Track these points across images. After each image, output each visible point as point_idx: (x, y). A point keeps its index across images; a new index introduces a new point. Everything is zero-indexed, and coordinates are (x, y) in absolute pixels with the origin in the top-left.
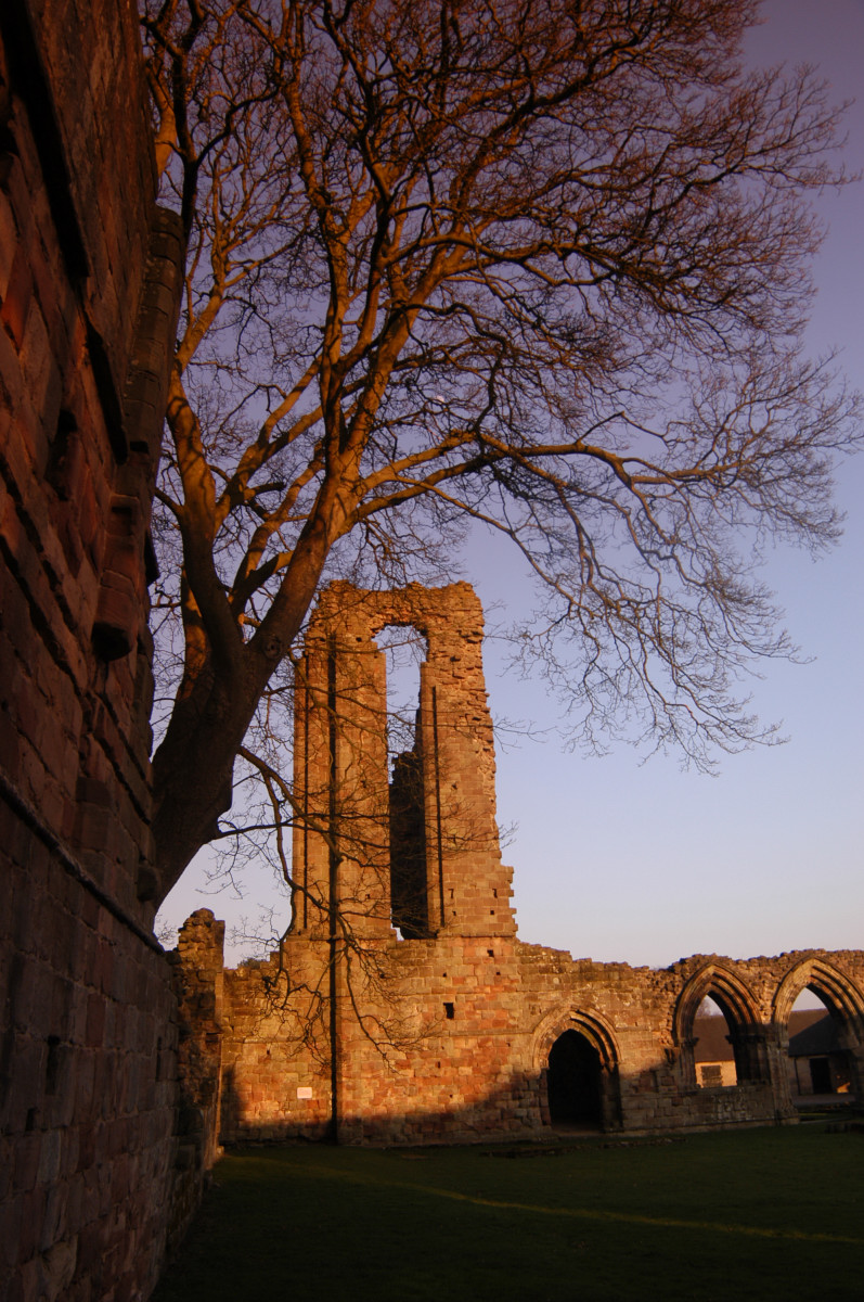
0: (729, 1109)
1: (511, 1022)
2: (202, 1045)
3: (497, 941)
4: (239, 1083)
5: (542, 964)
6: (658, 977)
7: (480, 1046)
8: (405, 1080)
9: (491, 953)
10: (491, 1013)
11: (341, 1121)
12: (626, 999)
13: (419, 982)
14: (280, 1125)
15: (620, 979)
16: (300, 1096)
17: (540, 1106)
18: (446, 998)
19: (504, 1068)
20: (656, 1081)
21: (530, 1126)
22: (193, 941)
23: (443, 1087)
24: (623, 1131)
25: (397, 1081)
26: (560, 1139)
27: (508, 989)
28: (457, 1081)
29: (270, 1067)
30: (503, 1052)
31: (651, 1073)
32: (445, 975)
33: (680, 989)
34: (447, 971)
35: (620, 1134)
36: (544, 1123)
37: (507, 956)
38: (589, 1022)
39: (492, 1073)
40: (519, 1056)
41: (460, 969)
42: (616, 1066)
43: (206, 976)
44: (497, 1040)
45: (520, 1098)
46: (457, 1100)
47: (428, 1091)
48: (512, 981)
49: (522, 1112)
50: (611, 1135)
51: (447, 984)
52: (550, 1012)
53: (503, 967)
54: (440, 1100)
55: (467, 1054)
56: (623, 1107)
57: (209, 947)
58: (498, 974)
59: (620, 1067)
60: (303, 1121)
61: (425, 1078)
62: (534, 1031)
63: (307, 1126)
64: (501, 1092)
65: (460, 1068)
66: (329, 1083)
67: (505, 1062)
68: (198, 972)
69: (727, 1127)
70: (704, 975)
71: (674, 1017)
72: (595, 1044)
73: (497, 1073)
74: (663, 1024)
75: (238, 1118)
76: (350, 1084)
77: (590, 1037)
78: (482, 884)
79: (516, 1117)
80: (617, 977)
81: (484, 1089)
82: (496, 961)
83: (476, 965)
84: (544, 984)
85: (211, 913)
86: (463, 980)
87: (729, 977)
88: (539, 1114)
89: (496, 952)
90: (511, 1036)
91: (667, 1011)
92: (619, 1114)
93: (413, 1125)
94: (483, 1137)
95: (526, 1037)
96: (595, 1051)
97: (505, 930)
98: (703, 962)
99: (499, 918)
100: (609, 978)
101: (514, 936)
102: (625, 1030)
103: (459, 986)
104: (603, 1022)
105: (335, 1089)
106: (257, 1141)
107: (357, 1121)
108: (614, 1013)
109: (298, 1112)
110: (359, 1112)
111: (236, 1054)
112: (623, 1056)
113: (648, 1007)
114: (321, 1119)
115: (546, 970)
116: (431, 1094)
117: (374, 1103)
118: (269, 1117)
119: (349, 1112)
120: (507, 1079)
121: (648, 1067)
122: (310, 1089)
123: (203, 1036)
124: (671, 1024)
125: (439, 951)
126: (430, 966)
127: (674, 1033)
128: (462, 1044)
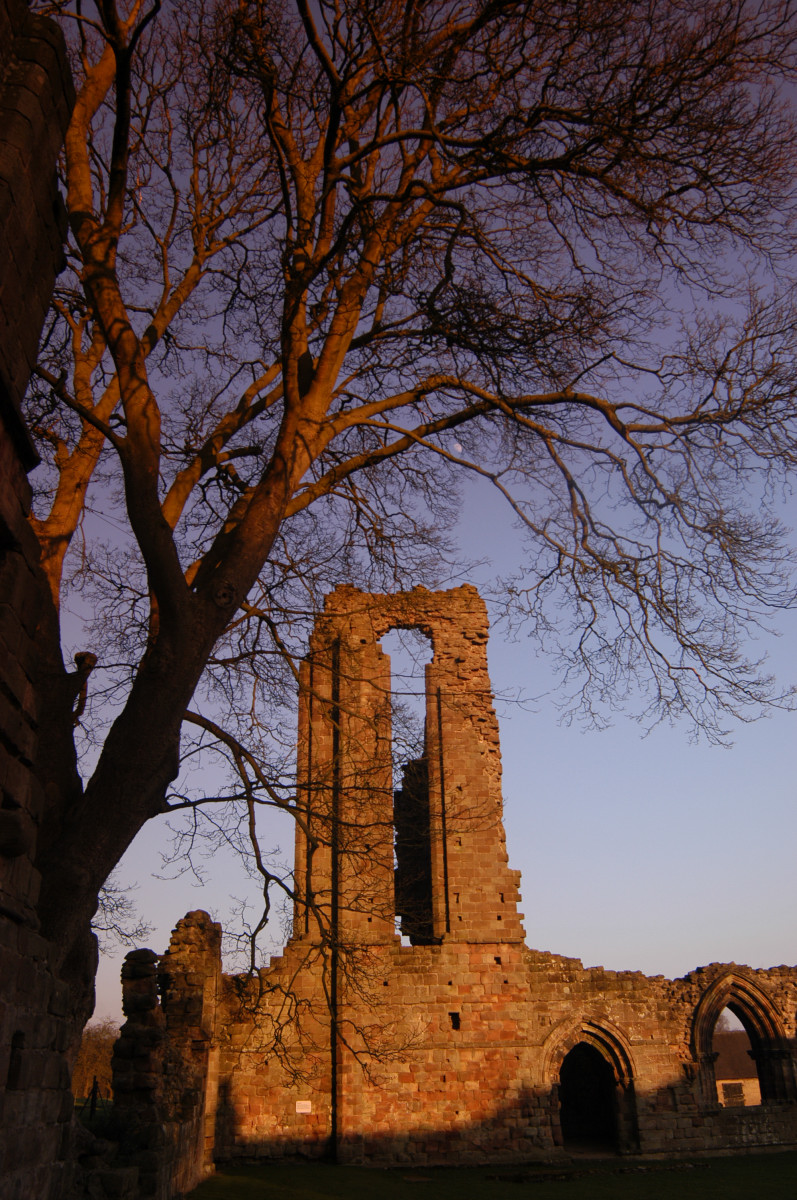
0: (754, 1131)
1: (520, 1033)
2: (187, 1053)
3: (505, 948)
4: (236, 1096)
5: (552, 973)
6: (674, 987)
7: (487, 1059)
8: (409, 1094)
9: (498, 960)
10: (499, 1024)
11: (341, 1138)
12: (640, 1010)
13: (424, 990)
14: (276, 1141)
15: (634, 989)
16: (298, 1111)
17: (552, 1125)
18: (451, 1007)
19: (513, 1083)
20: (674, 1100)
21: (541, 1147)
22: (185, 943)
23: (448, 1102)
24: (640, 1154)
25: (401, 1096)
26: (573, 1161)
27: (516, 999)
28: (463, 1097)
29: (268, 1079)
30: (511, 1066)
31: (668, 1090)
32: (450, 984)
33: (698, 1000)
34: (453, 979)
35: (637, 1157)
36: (556, 1144)
37: (515, 963)
38: (602, 1035)
39: (500, 1088)
40: (528, 1071)
41: (465, 977)
42: (632, 1083)
43: (194, 980)
44: (505, 1053)
45: (530, 1116)
46: (463, 1117)
47: (433, 1106)
48: (521, 990)
49: (533, 1131)
50: (628, 1158)
51: (454, 992)
52: (560, 1023)
53: (512, 974)
54: (445, 1117)
55: (473, 1067)
56: (640, 1127)
57: (202, 949)
58: (506, 982)
59: (636, 1084)
60: (302, 1138)
61: (429, 1093)
62: (543, 1043)
63: (307, 1143)
64: (510, 1108)
65: (467, 1082)
66: (328, 1097)
67: (514, 1076)
68: (186, 975)
69: (754, 1151)
70: (722, 985)
71: (692, 1029)
72: (608, 1059)
73: (506, 1089)
74: (680, 1037)
75: (233, 1133)
76: (351, 1098)
77: (603, 1051)
78: (489, 888)
79: (526, 1137)
80: (630, 987)
81: (491, 1105)
82: (503, 969)
83: (483, 973)
84: (554, 994)
85: (205, 915)
86: (469, 988)
87: (749, 987)
88: (550, 1133)
89: (503, 960)
90: (520, 1049)
91: (685, 1023)
92: (635, 1134)
93: (416, 1143)
94: (491, 1157)
95: (536, 1049)
96: (609, 1065)
97: (512, 937)
98: (720, 971)
99: (506, 924)
100: (622, 988)
101: (522, 942)
102: (640, 1043)
103: (466, 994)
104: (616, 1034)
105: (335, 1103)
106: (254, 1158)
107: (357, 1138)
108: (628, 1025)
109: (296, 1128)
110: (360, 1129)
111: (234, 1064)
112: (639, 1071)
113: (663, 1019)
114: (320, 1135)
115: (556, 979)
116: (435, 1111)
117: (376, 1118)
118: (266, 1132)
119: (349, 1128)
120: (515, 1095)
121: (666, 1084)
122: (309, 1103)
123: (189, 1043)
124: (689, 1037)
125: (445, 957)
126: (435, 973)
127: (692, 1047)
128: (469, 1056)
